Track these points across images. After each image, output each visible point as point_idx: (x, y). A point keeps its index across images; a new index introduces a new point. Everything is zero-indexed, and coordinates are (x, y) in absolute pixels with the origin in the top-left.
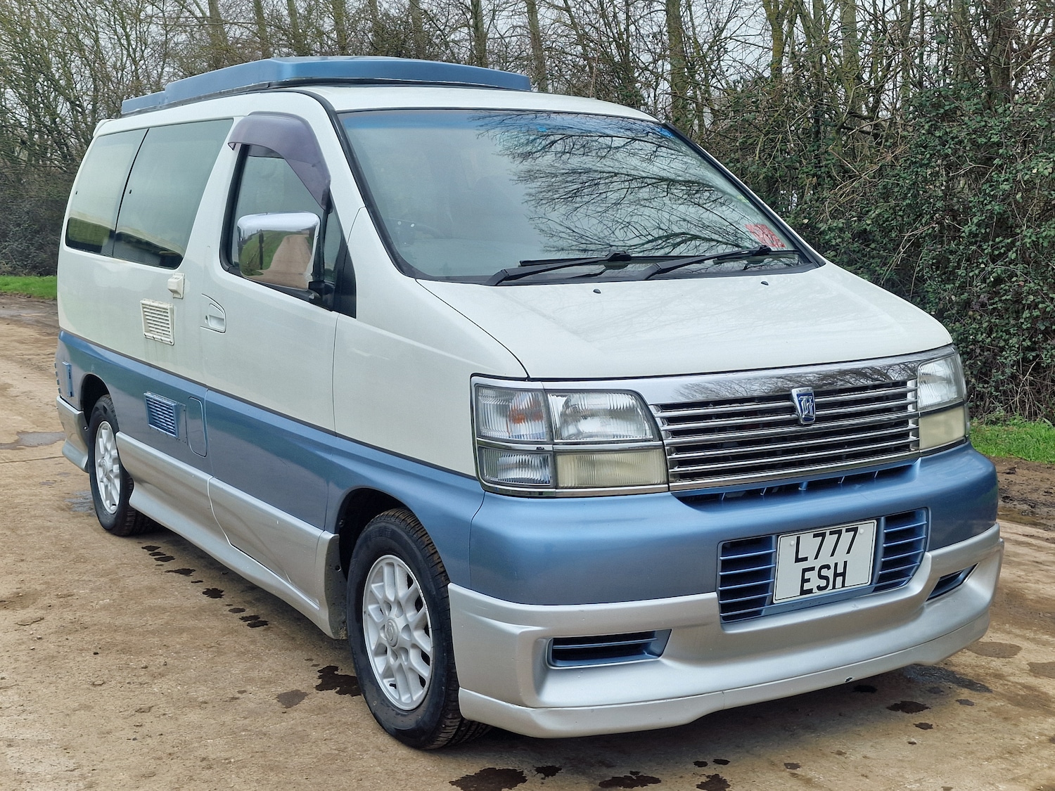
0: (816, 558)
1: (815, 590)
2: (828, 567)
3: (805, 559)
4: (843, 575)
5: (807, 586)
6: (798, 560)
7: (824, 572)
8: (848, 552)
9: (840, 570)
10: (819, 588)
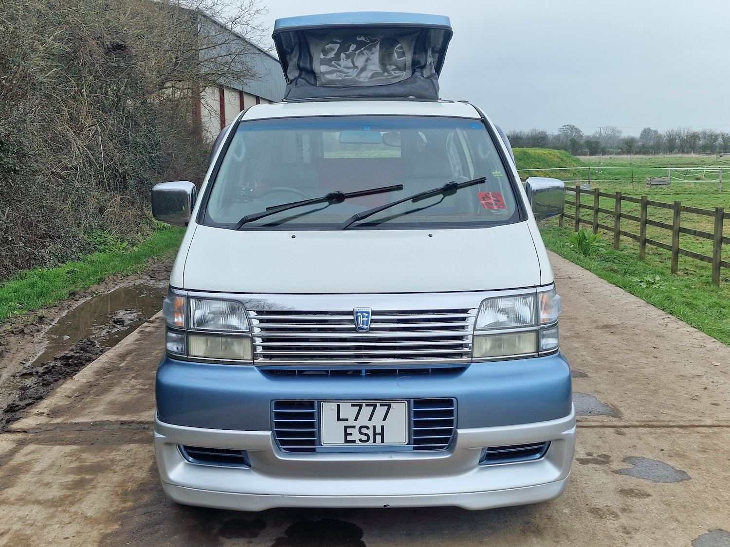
0: (356, 420)
1: (357, 441)
2: (368, 428)
3: (347, 420)
4: (382, 434)
5: (349, 438)
6: (339, 419)
7: (364, 430)
8: (384, 419)
9: (378, 430)
10: (360, 440)
